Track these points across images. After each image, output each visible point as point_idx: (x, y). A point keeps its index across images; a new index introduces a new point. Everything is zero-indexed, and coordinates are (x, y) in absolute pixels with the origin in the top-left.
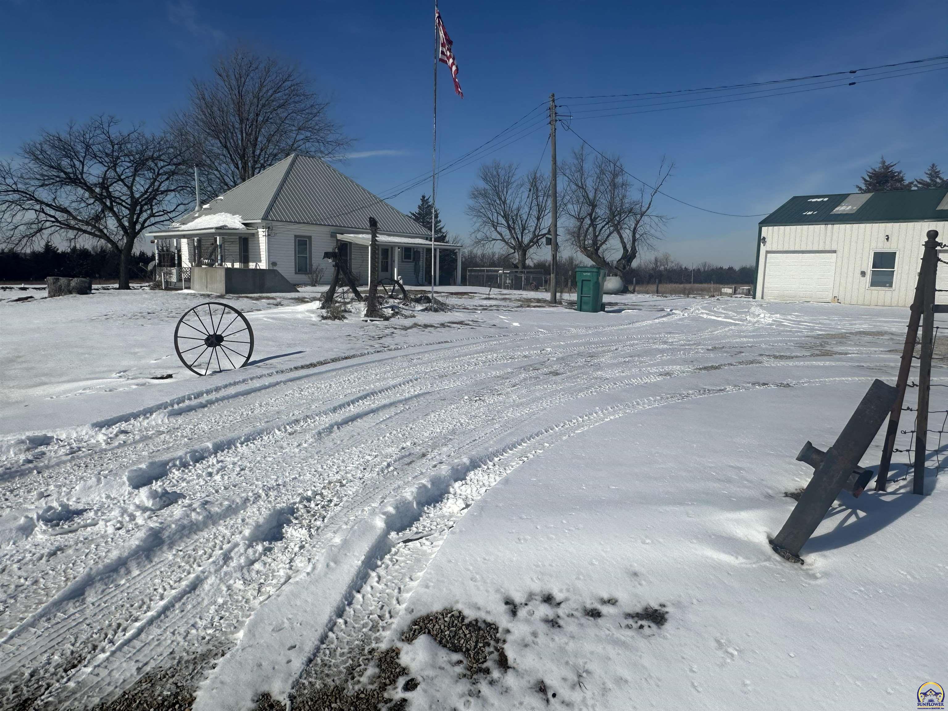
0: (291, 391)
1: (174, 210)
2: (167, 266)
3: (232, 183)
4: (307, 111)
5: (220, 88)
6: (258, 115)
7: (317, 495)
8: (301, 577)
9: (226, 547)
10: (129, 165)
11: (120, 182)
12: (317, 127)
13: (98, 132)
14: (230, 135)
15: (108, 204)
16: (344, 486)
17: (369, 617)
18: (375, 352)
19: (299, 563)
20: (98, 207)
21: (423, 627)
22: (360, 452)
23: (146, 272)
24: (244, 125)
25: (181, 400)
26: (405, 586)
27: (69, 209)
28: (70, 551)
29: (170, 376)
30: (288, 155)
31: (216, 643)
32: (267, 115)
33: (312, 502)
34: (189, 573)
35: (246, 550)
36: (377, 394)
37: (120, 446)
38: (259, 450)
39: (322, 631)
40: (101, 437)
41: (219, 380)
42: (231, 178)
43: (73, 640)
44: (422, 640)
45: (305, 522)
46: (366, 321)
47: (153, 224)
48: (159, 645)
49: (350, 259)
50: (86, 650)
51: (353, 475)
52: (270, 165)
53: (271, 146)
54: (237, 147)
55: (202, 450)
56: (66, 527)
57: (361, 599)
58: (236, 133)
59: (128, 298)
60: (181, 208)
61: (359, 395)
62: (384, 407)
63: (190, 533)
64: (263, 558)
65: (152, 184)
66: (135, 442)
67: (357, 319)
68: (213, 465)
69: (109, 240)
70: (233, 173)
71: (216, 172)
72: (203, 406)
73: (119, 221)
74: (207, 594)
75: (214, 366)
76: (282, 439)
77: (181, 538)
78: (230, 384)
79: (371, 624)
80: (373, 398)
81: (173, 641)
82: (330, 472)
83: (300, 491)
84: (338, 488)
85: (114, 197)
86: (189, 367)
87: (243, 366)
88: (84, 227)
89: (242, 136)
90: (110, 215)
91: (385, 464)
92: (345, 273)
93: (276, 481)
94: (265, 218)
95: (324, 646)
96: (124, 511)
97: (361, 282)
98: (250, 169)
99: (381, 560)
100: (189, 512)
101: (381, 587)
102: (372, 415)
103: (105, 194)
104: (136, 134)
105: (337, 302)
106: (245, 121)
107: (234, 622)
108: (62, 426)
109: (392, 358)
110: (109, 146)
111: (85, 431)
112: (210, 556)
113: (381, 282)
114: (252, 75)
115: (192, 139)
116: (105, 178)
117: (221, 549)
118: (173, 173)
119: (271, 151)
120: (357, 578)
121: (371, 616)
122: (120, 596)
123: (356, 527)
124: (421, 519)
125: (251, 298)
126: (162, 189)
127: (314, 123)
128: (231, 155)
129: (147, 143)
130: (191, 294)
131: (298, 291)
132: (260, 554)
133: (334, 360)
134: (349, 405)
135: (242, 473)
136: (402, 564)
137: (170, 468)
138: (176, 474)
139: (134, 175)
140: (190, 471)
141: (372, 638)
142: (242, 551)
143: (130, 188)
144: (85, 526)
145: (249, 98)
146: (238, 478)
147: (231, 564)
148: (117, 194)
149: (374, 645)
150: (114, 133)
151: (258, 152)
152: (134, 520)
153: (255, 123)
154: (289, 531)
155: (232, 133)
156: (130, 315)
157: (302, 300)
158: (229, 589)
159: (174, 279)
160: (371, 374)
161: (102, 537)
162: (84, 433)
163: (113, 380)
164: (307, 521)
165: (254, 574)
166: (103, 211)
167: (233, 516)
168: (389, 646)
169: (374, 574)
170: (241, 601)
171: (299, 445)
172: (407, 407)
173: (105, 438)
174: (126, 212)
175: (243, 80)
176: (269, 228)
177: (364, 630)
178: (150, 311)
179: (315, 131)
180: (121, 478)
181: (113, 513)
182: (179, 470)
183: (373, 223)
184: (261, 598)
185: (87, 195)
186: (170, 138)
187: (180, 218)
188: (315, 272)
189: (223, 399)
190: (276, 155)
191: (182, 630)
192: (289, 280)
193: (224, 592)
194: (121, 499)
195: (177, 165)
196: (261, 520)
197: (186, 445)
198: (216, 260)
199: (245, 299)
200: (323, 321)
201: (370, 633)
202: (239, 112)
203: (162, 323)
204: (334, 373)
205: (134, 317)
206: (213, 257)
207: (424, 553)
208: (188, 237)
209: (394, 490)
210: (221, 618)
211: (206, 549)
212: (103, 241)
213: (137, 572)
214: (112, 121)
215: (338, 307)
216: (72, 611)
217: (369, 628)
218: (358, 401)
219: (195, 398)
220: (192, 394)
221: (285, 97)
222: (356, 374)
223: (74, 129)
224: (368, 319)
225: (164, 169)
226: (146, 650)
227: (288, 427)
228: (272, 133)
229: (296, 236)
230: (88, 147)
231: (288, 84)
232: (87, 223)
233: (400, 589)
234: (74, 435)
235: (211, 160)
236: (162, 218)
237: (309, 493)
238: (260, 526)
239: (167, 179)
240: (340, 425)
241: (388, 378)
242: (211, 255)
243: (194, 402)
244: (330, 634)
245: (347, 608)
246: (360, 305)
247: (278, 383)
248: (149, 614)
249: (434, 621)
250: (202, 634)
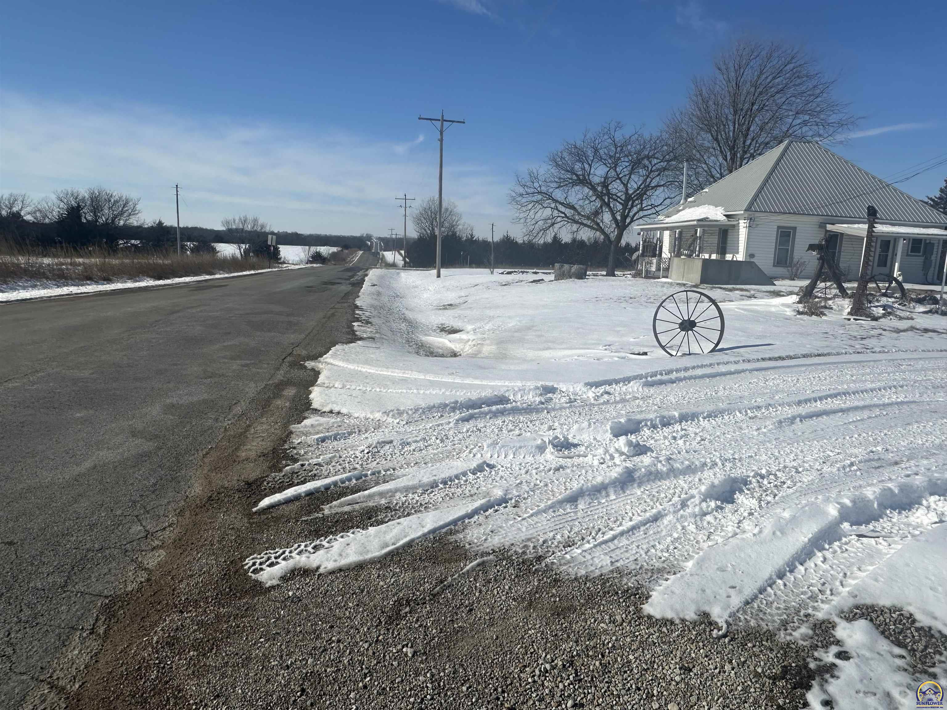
0: (755, 380)
1: (661, 204)
2: (649, 256)
3: (718, 175)
4: (808, 93)
5: (718, 82)
6: (753, 104)
7: (771, 474)
8: (748, 535)
9: (683, 496)
10: (627, 164)
11: (618, 181)
12: (818, 109)
13: (606, 137)
14: (722, 127)
15: (606, 200)
16: (799, 473)
17: (808, 588)
18: (854, 352)
19: (747, 525)
20: (598, 204)
21: (866, 613)
22: (822, 446)
23: (630, 261)
24: (737, 117)
25: (654, 374)
26: (852, 574)
27: (576, 206)
28: (568, 471)
29: (645, 354)
30: (781, 142)
31: (670, 564)
32: (763, 103)
33: (765, 479)
34: (652, 508)
35: (700, 503)
36: (850, 395)
37: (604, 403)
38: (719, 426)
39: (762, 583)
40: (591, 395)
41: (688, 362)
42: (719, 170)
43: (569, 530)
44: (862, 624)
45: (756, 495)
46: (849, 320)
47: (641, 218)
48: (627, 551)
49: (840, 252)
50: (577, 538)
51: (810, 465)
52: (760, 154)
53: (764, 135)
54: (727, 139)
55: (669, 417)
56: (566, 453)
57: (803, 571)
58: (728, 125)
59: (613, 283)
60: (668, 202)
61: (829, 393)
62: (856, 408)
63: (655, 479)
64: (715, 513)
65: (645, 180)
66: (616, 402)
67: (838, 316)
68: (678, 431)
69: (602, 231)
70: (720, 165)
71: (704, 166)
72: (672, 382)
73: (613, 215)
74: (665, 527)
75: (685, 349)
76: (742, 421)
77: (648, 481)
78: (698, 367)
79: (810, 594)
80: (844, 398)
81: (637, 552)
82: (786, 458)
83: (755, 468)
84: (793, 473)
85: (612, 194)
86: (663, 347)
87: (711, 351)
88: (585, 222)
89: (734, 127)
90: (607, 210)
91: (848, 462)
92: (830, 267)
93: (733, 455)
94: (748, 209)
95: (762, 596)
96: (606, 451)
97: (849, 277)
98: (739, 159)
99: (830, 544)
100: (656, 462)
101: (825, 566)
102: (840, 414)
103: (604, 192)
104: (636, 136)
105: (817, 297)
106: (739, 112)
107: (686, 554)
108: (564, 382)
109: (874, 361)
110: (613, 149)
111: (579, 388)
112: (670, 500)
113: (873, 277)
114: (752, 64)
115: (685, 135)
116: (606, 178)
117: (680, 497)
118: (665, 169)
119: (763, 139)
120: (802, 552)
121: (811, 588)
122: (601, 510)
123: (807, 508)
124: (881, 520)
125: (724, 289)
126: (653, 185)
127: (815, 105)
128: (720, 147)
129: (645, 142)
130: (668, 283)
131: (775, 285)
132: (713, 510)
133: (804, 356)
134: (816, 401)
135: (702, 442)
136: (852, 555)
137: (643, 426)
138: (646, 432)
139: (630, 174)
140: (658, 433)
141: (810, 605)
142: (697, 502)
143: (626, 186)
144: (579, 456)
145: (745, 89)
146: (698, 445)
147: (687, 510)
148: (614, 191)
149: (810, 611)
150: (619, 136)
151: (748, 142)
152: (613, 459)
153: (749, 113)
154: (740, 498)
155: (724, 125)
156: (615, 299)
157: (777, 294)
158: (683, 529)
159: (653, 269)
160: (846, 373)
161: (590, 466)
162: (578, 389)
163: (599, 351)
164: (759, 494)
165: (705, 524)
166: (601, 207)
167: (692, 475)
168: (826, 617)
169: (819, 554)
170: (692, 541)
171: (758, 429)
172: (885, 413)
173: (594, 395)
174: (620, 207)
175: (742, 70)
176: (751, 219)
177: (802, 596)
178: (632, 296)
179: (815, 114)
180: (605, 426)
181: (599, 451)
182: (649, 429)
183: (872, 213)
184: (710, 543)
185: (591, 193)
186: (665, 136)
187: (665, 211)
188: (795, 265)
189: (690, 378)
190: (768, 143)
191: (644, 547)
192: (766, 273)
193: (679, 530)
194: (604, 443)
195: (668, 161)
196: (716, 482)
197: (655, 411)
198: (693, 251)
199: (719, 290)
200: (798, 316)
201: (808, 600)
202: (734, 104)
203: (641, 307)
204: (803, 369)
205: (619, 300)
206: (692, 248)
207: (879, 552)
208: (672, 229)
209: (854, 488)
210: (675, 548)
211: (667, 494)
212: (598, 233)
213: (614, 497)
214: (619, 126)
215: (817, 302)
216: (569, 510)
217: (807, 596)
218: (826, 399)
219: (666, 374)
220: (664, 371)
221: (784, 82)
222: (828, 372)
223: (588, 137)
224: (852, 318)
225: (657, 166)
226: (618, 552)
227: (749, 411)
228: (766, 121)
229: (779, 227)
230: (596, 151)
231: (791, 66)
232: (588, 218)
233: (845, 574)
234: (571, 390)
235: (700, 154)
236: (649, 212)
237: (764, 472)
238: (714, 486)
239: (659, 175)
240: (803, 418)
241: (866, 381)
242: (690, 247)
243: (665, 377)
244: (769, 589)
245: (788, 574)
246: (843, 302)
247: (743, 371)
248: (621, 528)
249: (879, 613)
250: (660, 554)
